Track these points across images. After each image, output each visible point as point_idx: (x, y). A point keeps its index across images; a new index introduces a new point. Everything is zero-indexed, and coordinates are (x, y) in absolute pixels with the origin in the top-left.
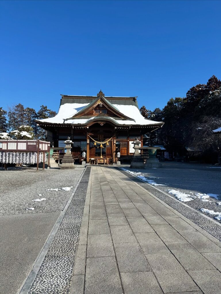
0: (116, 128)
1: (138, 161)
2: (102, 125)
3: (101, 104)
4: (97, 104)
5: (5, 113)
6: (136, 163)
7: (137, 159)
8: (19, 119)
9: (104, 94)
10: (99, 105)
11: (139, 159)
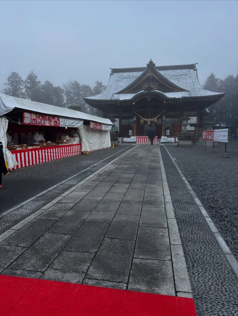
0: (165, 102)
1: (186, 139)
2: (149, 100)
3: (151, 76)
4: (146, 76)
5: (63, 91)
6: (182, 141)
7: (184, 137)
8: (76, 98)
9: (154, 64)
10: (149, 77)
11: (187, 136)
